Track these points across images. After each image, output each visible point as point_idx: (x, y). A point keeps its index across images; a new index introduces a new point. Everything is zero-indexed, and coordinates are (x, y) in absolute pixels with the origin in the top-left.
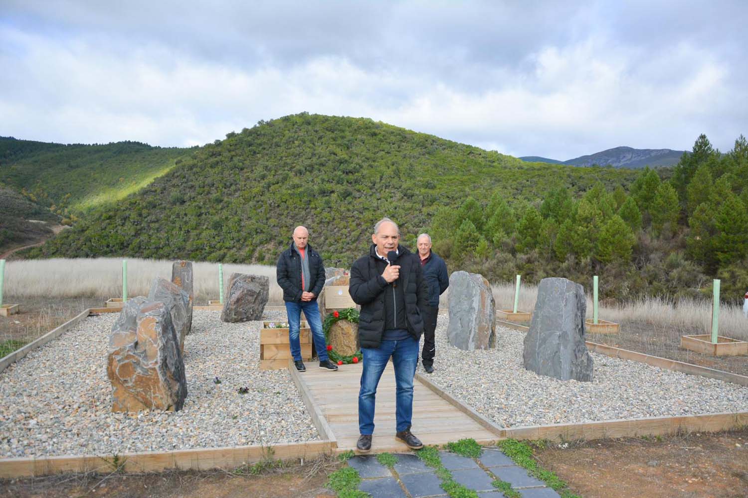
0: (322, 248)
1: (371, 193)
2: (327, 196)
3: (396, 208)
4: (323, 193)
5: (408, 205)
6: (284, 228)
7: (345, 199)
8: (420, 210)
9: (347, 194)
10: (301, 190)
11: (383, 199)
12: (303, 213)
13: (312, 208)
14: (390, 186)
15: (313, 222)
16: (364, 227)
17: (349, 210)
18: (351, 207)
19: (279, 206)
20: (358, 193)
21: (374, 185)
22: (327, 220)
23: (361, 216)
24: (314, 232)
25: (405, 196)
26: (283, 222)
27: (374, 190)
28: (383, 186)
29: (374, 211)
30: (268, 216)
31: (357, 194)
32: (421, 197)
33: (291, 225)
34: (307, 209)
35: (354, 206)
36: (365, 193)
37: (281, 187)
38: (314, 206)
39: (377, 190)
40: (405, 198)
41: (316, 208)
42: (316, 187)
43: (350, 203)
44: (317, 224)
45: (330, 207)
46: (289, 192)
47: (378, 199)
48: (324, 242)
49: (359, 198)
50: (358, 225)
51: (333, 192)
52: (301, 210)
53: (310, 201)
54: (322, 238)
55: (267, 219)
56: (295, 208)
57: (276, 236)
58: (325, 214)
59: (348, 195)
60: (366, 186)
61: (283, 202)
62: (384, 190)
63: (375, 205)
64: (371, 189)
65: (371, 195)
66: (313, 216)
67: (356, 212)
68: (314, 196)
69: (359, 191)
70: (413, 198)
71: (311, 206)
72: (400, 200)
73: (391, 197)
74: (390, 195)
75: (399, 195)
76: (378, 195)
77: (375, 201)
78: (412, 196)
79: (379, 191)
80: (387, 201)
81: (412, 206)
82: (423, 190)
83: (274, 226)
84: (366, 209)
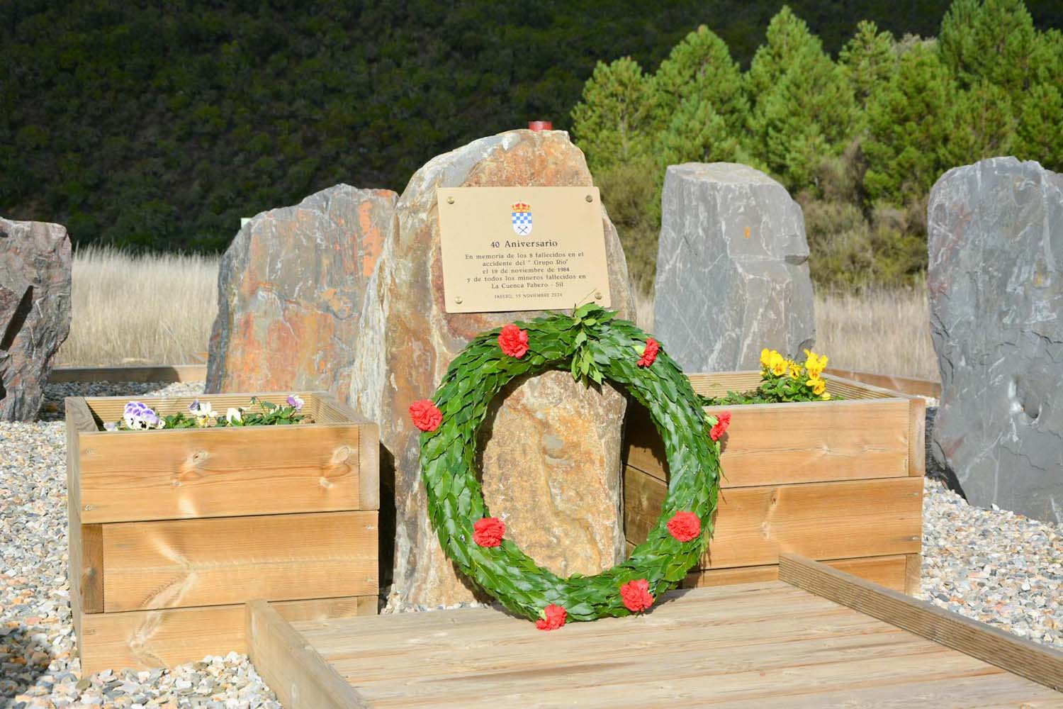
0: (195, 218)
1: (347, 42)
2: (206, 50)
3: (427, 88)
4: (194, 41)
5: (465, 78)
6: (70, 156)
7: (265, 60)
8: (505, 93)
9: (268, 46)
10: (122, 30)
11: (385, 60)
12: (133, 104)
13: (160, 90)
14: (406, 17)
15: (165, 134)
16: (328, 148)
17: (277, 96)
18: (284, 87)
19: (49, 84)
20: (306, 42)
21: (357, 16)
22: (208, 128)
23: (318, 115)
24: (168, 166)
25: (454, 48)
26: (68, 135)
27: (357, 33)
28: (384, 17)
29: (360, 97)
30: (17, 115)
31: (304, 45)
32: (508, 51)
33: (92, 146)
34: (144, 91)
35: (294, 84)
36: (327, 40)
37: (52, 20)
38: (165, 83)
39: (365, 31)
40: (457, 55)
41: (171, 91)
42: (170, 23)
43: (280, 74)
44: (179, 139)
45: (218, 88)
46: (83, 36)
47: (371, 61)
48: (203, 197)
49: (310, 56)
50: (309, 142)
51: (224, 38)
52: (121, 96)
53: (152, 67)
54: (196, 187)
55: (14, 126)
56: (106, 88)
57: (43, 180)
58: (202, 109)
59: (275, 48)
60: (333, 18)
61: (62, 70)
62: (388, 32)
63: (363, 78)
64: (347, 26)
65: (346, 49)
66: (162, 115)
67: (300, 103)
68: (166, 50)
69: (309, 33)
70: (481, 55)
71: (154, 84)
72: (438, 63)
73: (412, 54)
74: (408, 46)
75: (435, 47)
76: (371, 49)
77: (362, 67)
78: (478, 49)
79: (372, 33)
80: (399, 65)
81: (479, 82)
82: (512, 32)
83: (38, 148)
84: (333, 91)
